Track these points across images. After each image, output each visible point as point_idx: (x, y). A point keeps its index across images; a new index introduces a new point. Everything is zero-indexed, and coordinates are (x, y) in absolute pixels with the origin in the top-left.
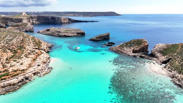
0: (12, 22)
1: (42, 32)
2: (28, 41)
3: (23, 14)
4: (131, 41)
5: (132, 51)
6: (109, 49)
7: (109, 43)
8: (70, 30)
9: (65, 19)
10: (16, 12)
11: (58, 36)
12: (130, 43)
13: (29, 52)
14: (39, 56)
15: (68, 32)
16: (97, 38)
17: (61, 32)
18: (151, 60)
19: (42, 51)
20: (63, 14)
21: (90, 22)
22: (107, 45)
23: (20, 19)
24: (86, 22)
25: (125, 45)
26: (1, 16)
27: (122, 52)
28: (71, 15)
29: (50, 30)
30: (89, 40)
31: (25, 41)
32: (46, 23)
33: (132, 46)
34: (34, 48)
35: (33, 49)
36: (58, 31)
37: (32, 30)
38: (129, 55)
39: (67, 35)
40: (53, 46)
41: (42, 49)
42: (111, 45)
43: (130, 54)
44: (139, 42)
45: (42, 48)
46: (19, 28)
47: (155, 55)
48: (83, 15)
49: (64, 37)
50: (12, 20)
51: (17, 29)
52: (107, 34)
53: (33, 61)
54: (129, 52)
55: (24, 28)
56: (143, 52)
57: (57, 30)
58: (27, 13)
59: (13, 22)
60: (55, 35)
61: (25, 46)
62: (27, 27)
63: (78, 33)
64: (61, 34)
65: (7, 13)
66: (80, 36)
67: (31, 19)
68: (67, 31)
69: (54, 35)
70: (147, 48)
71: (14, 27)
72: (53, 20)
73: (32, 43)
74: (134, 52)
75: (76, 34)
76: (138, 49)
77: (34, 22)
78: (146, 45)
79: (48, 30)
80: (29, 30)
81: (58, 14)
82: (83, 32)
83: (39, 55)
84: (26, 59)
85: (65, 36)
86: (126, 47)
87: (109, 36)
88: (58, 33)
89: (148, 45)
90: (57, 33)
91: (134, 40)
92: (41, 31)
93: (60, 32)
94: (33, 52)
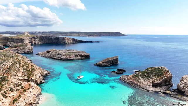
0: (12, 43)
1: (42, 54)
2: (17, 69)
3: (26, 34)
4: (147, 70)
5: (151, 84)
6: (120, 79)
7: (118, 70)
8: (73, 53)
9: (69, 40)
10: (22, 32)
11: (59, 60)
12: (147, 73)
13: (12, 86)
14: (25, 93)
15: (71, 54)
16: (103, 63)
17: (63, 55)
18: (182, 100)
19: (32, 84)
20: (68, 34)
21: (95, 42)
22: (117, 73)
23: (21, 39)
24: (91, 42)
25: (141, 75)
26: (1, 35)
27: (138, 85)
28: (76, 35)
29: (50, 52)
30: (95, 65)
31: (13, 69)
32: (49, 43)
33: (150, 77)
34: (21, 80)
35: (20, 82)
36: (59, 54)
37: (31, 52)
38: (148, 91)
39: (69, 58)
40: (49, 73)
41: (33, 81)
42: (121, 73)
43: (149, 89)
44: (158, 72)
45: (33, 78)
46: (17, 49)
47: (184, 92)
48: (88, 35)
49: (65, 60)
50: (12, 40)
51: (15, 50)
52: (115, 58)
53: (12, 103)
54: (148, 86)
55: (22, 49)
56: (166, 85)
57: (58, 52)
58: (29, 33)
59: (14, 42)
60: (55, 57)
61: (9, 76)
62: (26, 48)
63: (81, 56)
64: (62, 57)
65: (13, 32)
66: (84, 59)
67: (33, 40)
68: (69, 54)
69: (54, 59)
70: (170, 80)
71: (12, 48)
72: (57, 41)
73: (21, 71)
74: (154, 85)
75: (79, 57)
76: (159, 82)
77: (37, 42)
78: (169, 76)
79: (48, 52)
80: (28, 52)
81: (63, 34)
82: (88, 55)
83: (25, 91)
84: (3, 101)
85: (67, 60)
86: (142, 77)
87: (117, 60)
88: (59, 56)
89: (171, 77)
90: (57, 56)
91: (151, 68)
92: (40, 53)
93: (61, 54)
94: (17, 85)
